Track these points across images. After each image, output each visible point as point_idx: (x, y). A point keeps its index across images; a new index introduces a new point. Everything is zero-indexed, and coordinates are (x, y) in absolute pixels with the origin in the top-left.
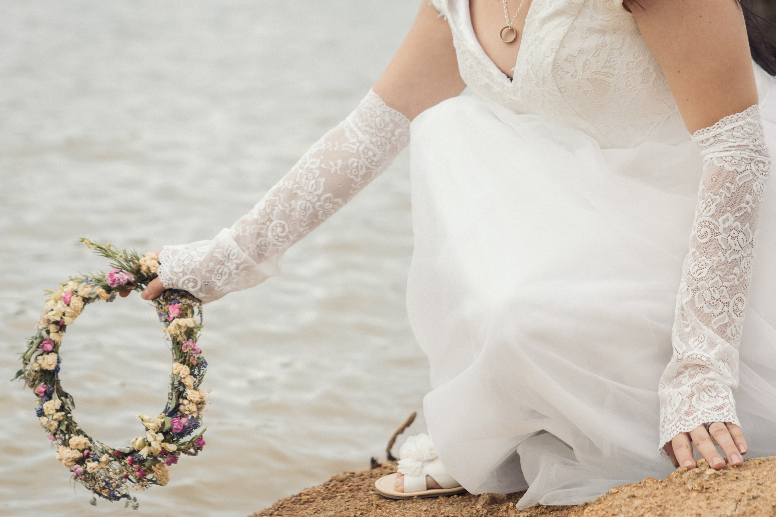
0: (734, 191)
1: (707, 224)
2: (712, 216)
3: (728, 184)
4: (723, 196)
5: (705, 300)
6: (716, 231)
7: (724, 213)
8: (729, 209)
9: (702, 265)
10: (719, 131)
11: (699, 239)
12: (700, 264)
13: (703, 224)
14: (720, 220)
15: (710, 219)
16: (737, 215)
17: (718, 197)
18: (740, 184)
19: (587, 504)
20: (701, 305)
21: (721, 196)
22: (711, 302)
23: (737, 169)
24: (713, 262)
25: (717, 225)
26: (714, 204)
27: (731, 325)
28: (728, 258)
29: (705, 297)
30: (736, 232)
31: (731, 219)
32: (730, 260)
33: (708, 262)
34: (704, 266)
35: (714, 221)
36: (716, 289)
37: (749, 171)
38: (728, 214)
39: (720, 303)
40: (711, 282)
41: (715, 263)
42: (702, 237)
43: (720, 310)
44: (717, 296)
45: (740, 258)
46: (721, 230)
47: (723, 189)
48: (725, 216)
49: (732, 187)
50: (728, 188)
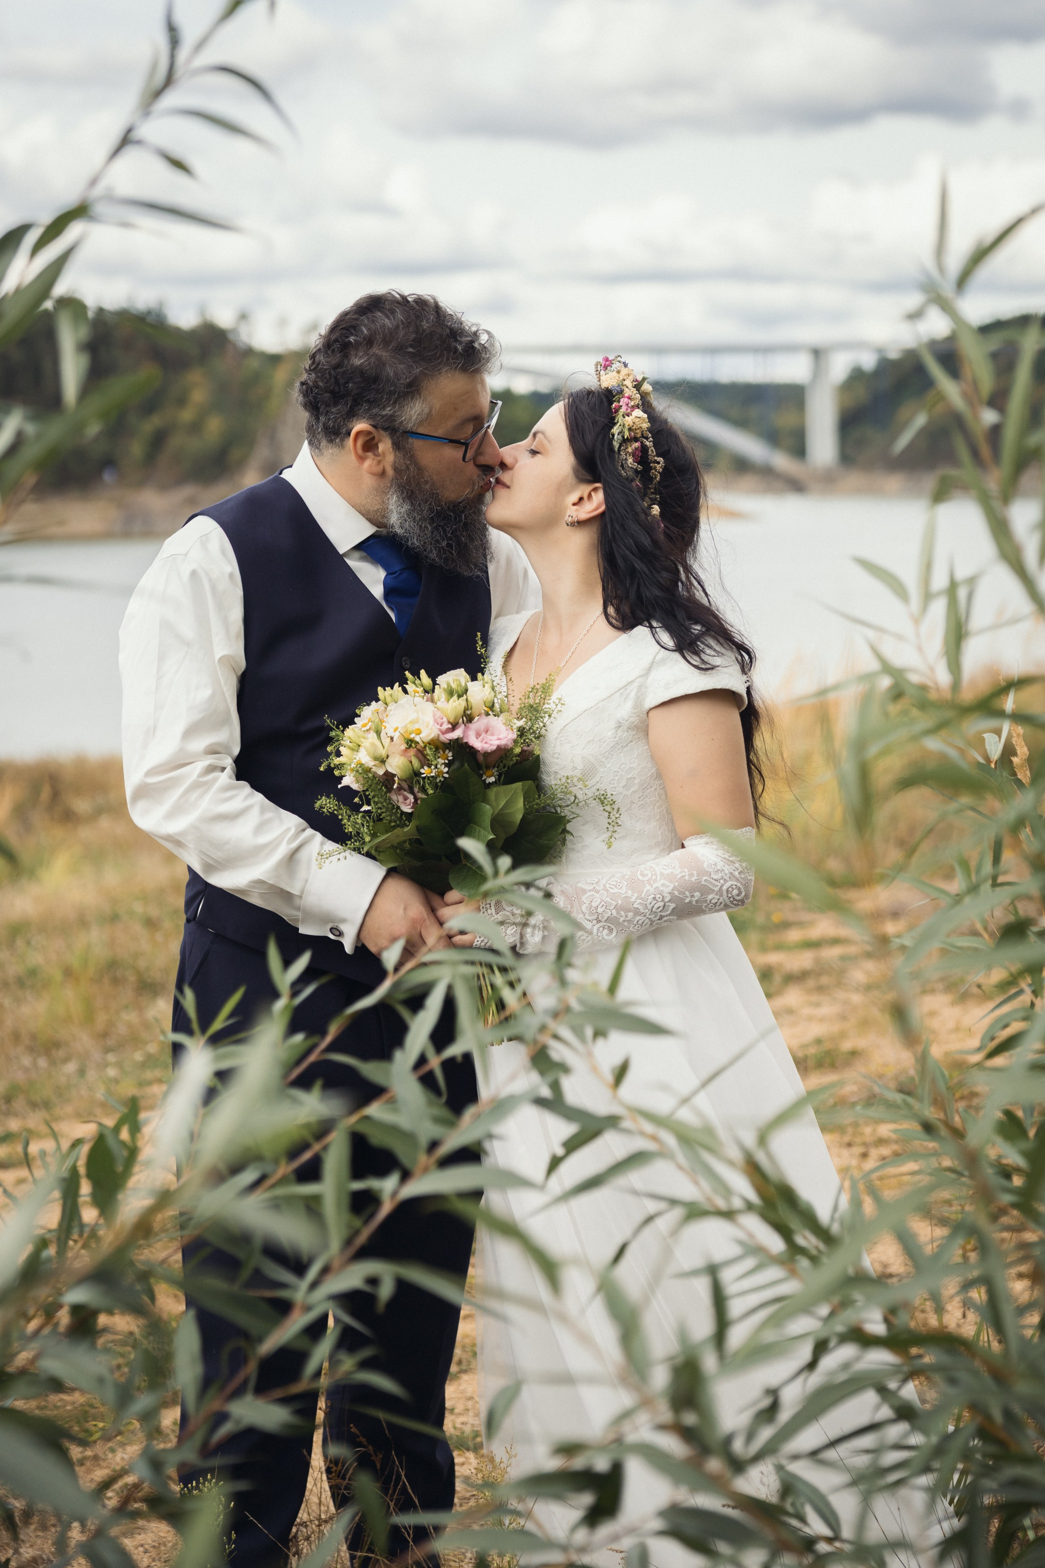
0: (692, 880)
1: (654, 873)
2: (662, 874)
3: (695, 873)
4: (683, 874)
6: (652, 882)
7: (671, 882)
11: (639, 873)
13: (652, 869)
14: (663, 881)
15: (658, 873)
17: (679, 870)
18: (701, 882)
20: (586, 901)
22: (592, 909)
23: (712, 874)
24: (626, 892)
25: (658, 880)
26: (673, 871)
28: (637, 903)
30: (661, 899)
33: (624, 888)
34: (619, 887)
35: (659, 877)
36: (605, 907)
39: (596, 916)
40: (608, 899)
41: (626, 895)
42: (642, 875)
43: (590, 918)
46: (655, 885)
47: (688, 871)
48: (668, 884)
49: (695, 878)
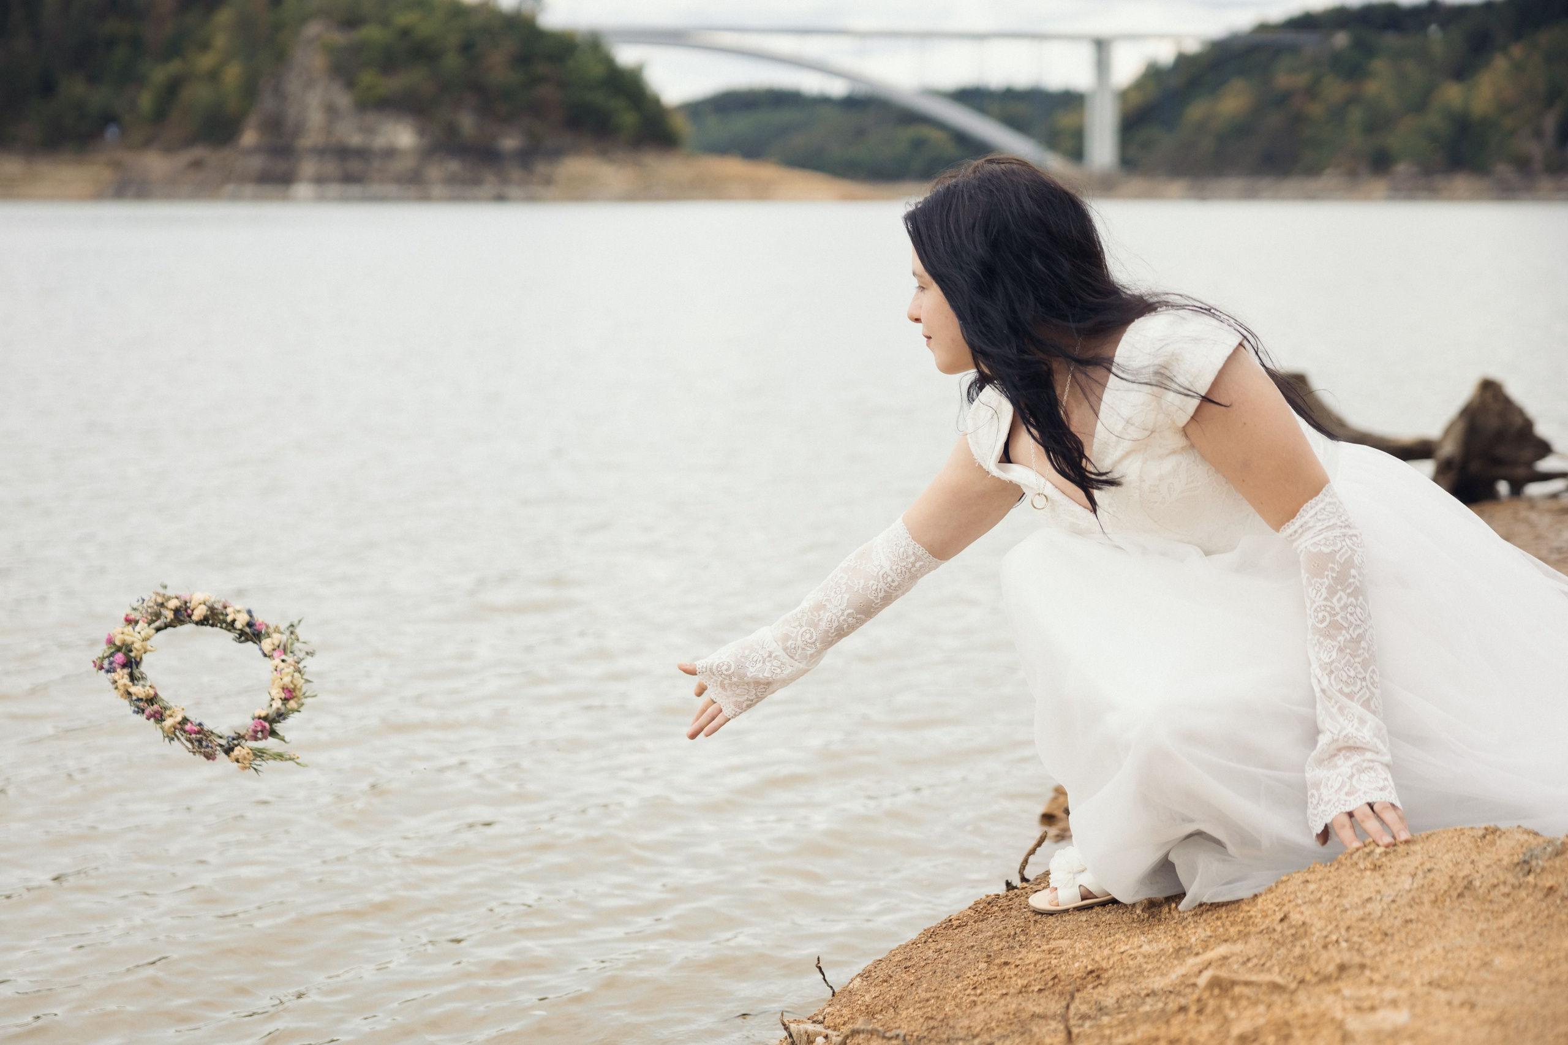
0: (1338, 570)
1: (1323, 608)
2: (1326, 599)
3: (1330, 565)
4: (1330, 577)
5: (1342, 680)
6: (1333, 612)
7: (1336, 593)
8: (1339, 587)
9: (1330, 648)
10: (1303, 520)
11: (1319, 625)
12: (1328, 649)
13: (1319, 609)
14: (1335, 600)
15: (1324, 603)
16: (1349, 591)
17: (1325, 580)
18: (1342, 561)
19: (1256, 896)
20: (1339, 687)
21: (1327, 578)
22: (1349, 681)
23: (1334, 548)
24: (1339, 642)
25: (1332, 605)
26: (1324, 587)
27: (1372, 698)
28: (1352, 634)
29: (1341, 678)
30: (1353, 608)
31: (1344, 597)
32: (1355, 636)
33: (1334, 643)
34: (1332, 649)
35: (1329, 603)
36: (1349, 668)
37: (1346, 548)
38: (1340, 593)
39: (1358, 680)
40: (1343, 662)
41: (1342, 643)
42: (1322, 621)
43: (1359, 686)
44: (1352, 674)
45: (1364, 631)
46: (1338, 609)
47: (1328, 571)
48: (1338, 596)
49: (1336, 567)
50: (1332, 569)
